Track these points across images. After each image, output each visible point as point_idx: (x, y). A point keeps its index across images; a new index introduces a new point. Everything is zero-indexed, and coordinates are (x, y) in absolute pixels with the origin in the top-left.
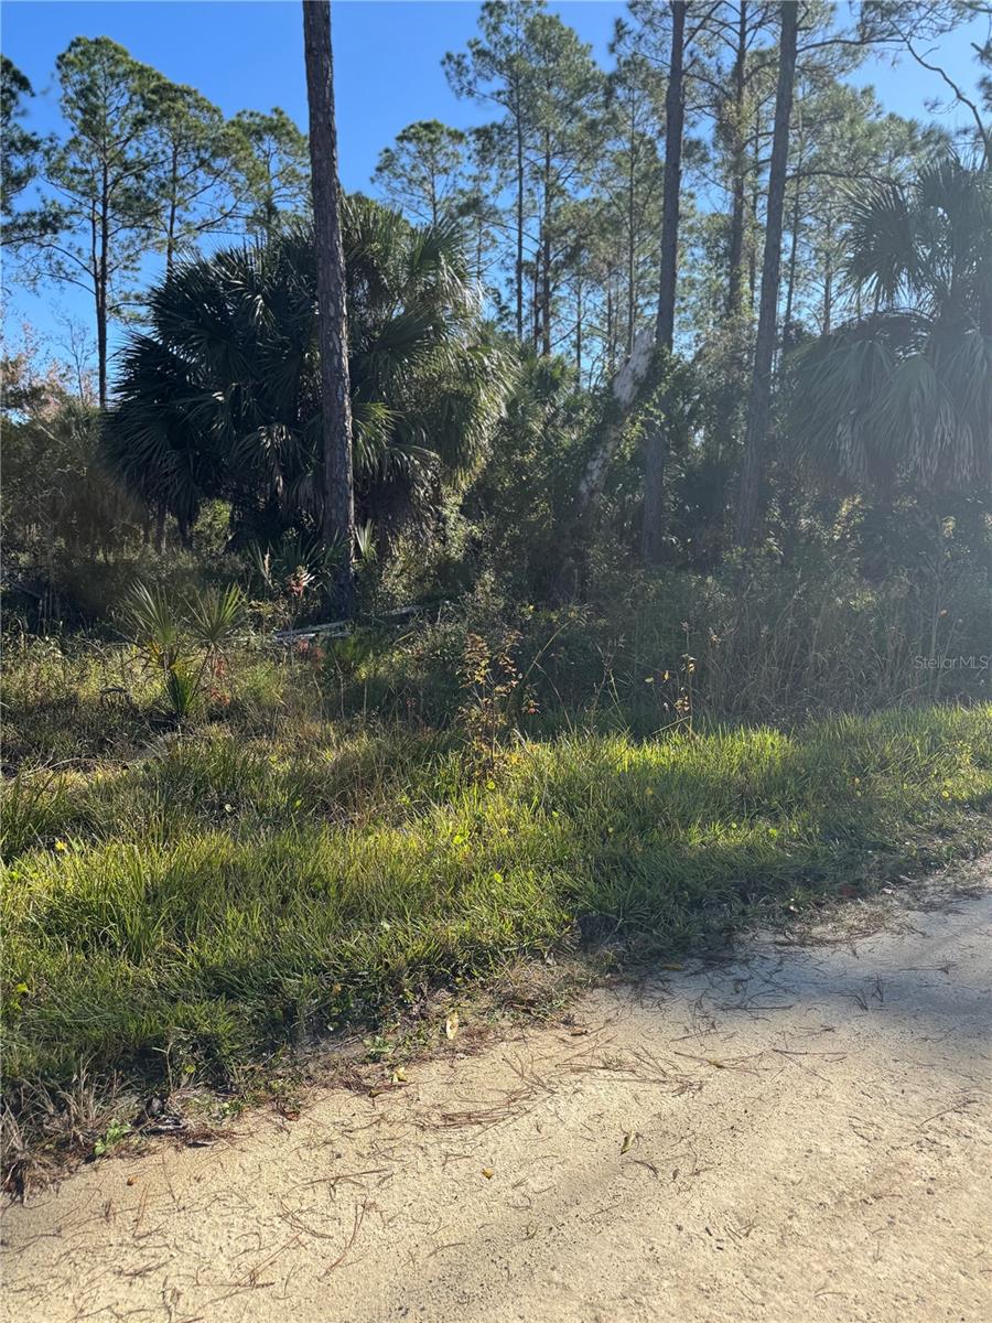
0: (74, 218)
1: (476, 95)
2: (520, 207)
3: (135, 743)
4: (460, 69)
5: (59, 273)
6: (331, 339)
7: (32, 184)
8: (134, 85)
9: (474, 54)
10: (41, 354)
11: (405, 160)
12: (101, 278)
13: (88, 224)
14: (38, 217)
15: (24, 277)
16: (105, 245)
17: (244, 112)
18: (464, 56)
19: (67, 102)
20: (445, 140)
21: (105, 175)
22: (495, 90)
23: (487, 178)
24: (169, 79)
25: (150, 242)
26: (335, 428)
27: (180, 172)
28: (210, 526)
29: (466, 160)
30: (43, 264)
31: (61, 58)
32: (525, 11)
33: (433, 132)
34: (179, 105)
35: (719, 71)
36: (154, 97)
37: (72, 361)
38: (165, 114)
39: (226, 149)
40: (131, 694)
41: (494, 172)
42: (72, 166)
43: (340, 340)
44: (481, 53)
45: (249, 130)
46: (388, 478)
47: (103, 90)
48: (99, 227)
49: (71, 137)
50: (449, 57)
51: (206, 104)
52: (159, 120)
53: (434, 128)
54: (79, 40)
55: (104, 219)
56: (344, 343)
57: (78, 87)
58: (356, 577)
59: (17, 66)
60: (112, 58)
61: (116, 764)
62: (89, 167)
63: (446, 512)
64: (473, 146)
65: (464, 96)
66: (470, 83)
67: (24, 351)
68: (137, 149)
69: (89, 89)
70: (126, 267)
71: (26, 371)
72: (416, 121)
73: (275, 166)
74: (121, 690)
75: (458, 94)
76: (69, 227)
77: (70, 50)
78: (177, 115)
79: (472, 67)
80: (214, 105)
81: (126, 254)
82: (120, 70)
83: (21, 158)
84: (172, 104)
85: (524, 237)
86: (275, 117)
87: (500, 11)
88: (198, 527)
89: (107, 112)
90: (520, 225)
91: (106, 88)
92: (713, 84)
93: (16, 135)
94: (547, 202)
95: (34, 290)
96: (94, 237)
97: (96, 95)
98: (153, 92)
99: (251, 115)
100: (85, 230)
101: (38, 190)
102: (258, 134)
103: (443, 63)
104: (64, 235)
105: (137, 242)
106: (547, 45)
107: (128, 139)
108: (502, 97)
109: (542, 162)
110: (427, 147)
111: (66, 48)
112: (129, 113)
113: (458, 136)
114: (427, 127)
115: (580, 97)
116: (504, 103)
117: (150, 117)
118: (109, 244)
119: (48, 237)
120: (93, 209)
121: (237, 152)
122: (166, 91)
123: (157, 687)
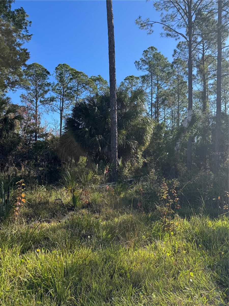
0: (57, 99)
1: (142, 69)
2: (152, 91)
3: (63, 214)
4: (139, 64)
5: (53, 110)
6: (113, 115)
7: (49, 92)
8: (70, 72)
9: (141, 61)
10: (48, 127)
11: (126, 84)
12: (62, 111)
13: (59, 100)
14: (50, 99)
15: (46, 111)
16: (63, 104)
17: (92, 76)
18: (139, 62)
19: (57, 76)
20: (135, 79)
21: (63, 90)
22: (146, 68)
23: (144, 86)
24: (77, 70)
25: (72, 103)
26: (114, 135)
27: (79, 88)
28: (82, 162)
29: (139, 83)
30: (50, 108)
31: (56, 68)
32: (153, 52)
33: (132, 78)
34: (79, 75)
35: (199, 58)
36: (74, 74)
37: (55, 128)
38: (76, 77)
39: (89, 83)
40: (62, 200)
41: (145, 85)
42: (57, 89)
43: (115, 115)
44: (143, 61)
45: (93, 80)
46: (125, 147)
47: (64, 73)
48: (62, 100)
49: (57, 83)
50: (136, 62)
51: (85, 75)
52: (75, 78)
53: (132, 77)
54: (60, 64)
55: (63, 99)
56: (116, 116)
57: (59, 73)
58: (118, 171)
59: (47, 70)
60: (66, 67)
61: (57, 221)
62: (60, 89)
63: (138, 156)
64: (141, 80)
65: (139, 69)
66: (140, 67)
67: (45, 126)
68: (70, 85)
69: (62, 73)
70: (67, 108)
71: (45, 130)
72: (128, 76)
73: (98, 87)
74: (60, 199)
75: (138, 69)
76: (56, 101)
77: (58, 66)
78: (79, 77)
79: (141, 63)
80: (86, 75)
81: (67, 106)
82: (68, 69)
83: (47, 87)
84: (78, 75)
85: (153, 98)
86: (99, 77)
87: (147, 52)
88: (79, 163)
89: (65, 78)
90: (152, 95)
91: (65, 73)
92: (197, 62)
93: (46, 83)
94: (158, 90)
95: (48, 114)
96: (61, 103)
97: (63, 75)
98: (74, 73)
99: (94, 77)
100: (59, 101)
101: (50, 93)
102: (95, 80)
103: (135, 63)
104: (54, 102)
105: (69, 103)
106: (157, 58)
107: (69, 83)
108: (148, 69)
109: (156, 82)
110: (131, 81)
111: (57, 66)
112: (69, 78)
113: (137, 78)
114: (131, 77)
115: (165, 68)
116: (148, 70)
117: (73, 78)
118: (64, 104)
119: (51, 103)
120: (61, 97)
121: (90, 84)
122: (77, 73)
123: (70, 198)
